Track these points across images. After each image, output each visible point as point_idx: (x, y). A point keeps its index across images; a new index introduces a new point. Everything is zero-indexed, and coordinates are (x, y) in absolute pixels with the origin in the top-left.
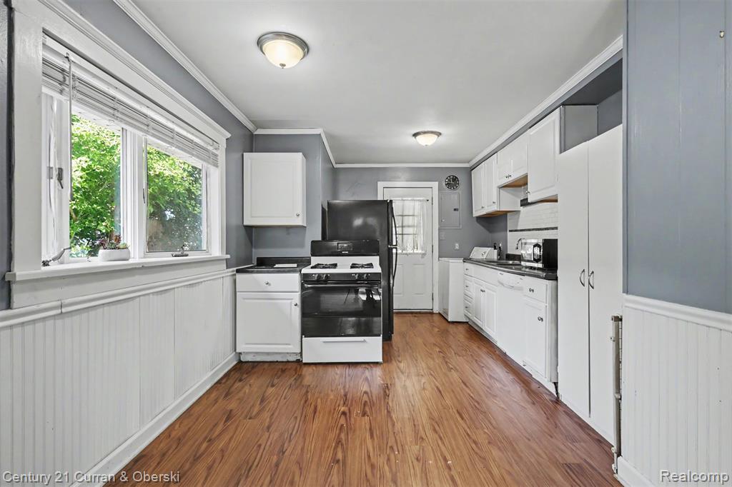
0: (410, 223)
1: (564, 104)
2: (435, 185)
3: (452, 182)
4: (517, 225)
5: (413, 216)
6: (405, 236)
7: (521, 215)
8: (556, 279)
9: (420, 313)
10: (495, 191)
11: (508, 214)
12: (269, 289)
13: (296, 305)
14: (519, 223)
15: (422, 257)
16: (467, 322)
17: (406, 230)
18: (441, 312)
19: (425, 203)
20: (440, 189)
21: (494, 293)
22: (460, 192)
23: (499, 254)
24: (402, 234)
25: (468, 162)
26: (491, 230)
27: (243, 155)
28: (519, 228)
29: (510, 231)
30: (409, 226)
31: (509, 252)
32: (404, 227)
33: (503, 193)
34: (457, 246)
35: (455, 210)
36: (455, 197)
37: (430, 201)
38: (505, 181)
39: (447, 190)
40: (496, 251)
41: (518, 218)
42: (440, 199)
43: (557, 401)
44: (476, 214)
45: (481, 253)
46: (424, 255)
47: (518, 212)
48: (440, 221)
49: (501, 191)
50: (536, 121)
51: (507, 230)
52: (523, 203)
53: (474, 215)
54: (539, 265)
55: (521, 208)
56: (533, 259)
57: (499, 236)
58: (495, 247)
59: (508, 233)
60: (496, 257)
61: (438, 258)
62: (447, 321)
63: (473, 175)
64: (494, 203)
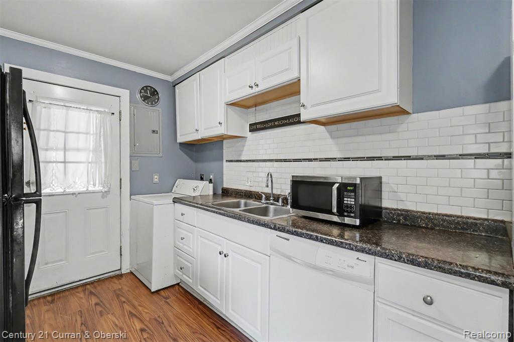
0: (81, 145)
2: (125, 94)
3: (150, 95)
4: (241, 155)
5: (87, 134)
6: (70, 166)
7: (248, 143)
9: (99, 280)
10: (223, 106)
11: (225, 141)
14: (244, 153)
15: (103, 197)
17: (71, 156)
18: (133, 270)
19: (109, 118)
20: (132, 100)
22: (160, 110)
23: (214, 189)
24: (65, 162)
25: (171, 74)
26: (196, 160)
28: (243, 158)
30: (78, 150)
31: (225, 186)
32: (69, 150)
33: (233, 111)
34: (156, 178)
35: (153, 132)
36: (155, 115)
37: (117, 114)
39: (143, 105)
40: (211, 185)
41: (244, 146)
42: (132, 116)
44: (180, 139)
46: (105, 194)
47: (244, 138)
48: (133, 145)
49: (228, 109)
51: (222, 160)
52: (255, 127)
53: (179, 141)
54: (347, 220)
55: (249, 135)
56: (335, 210)
57: (208, 167)
58: (211, 180)
59: (225, 163)
60: (211, 193)
61: (131, 196)
62: (151, 290)
63: (177, 91)
64: (220, 123)
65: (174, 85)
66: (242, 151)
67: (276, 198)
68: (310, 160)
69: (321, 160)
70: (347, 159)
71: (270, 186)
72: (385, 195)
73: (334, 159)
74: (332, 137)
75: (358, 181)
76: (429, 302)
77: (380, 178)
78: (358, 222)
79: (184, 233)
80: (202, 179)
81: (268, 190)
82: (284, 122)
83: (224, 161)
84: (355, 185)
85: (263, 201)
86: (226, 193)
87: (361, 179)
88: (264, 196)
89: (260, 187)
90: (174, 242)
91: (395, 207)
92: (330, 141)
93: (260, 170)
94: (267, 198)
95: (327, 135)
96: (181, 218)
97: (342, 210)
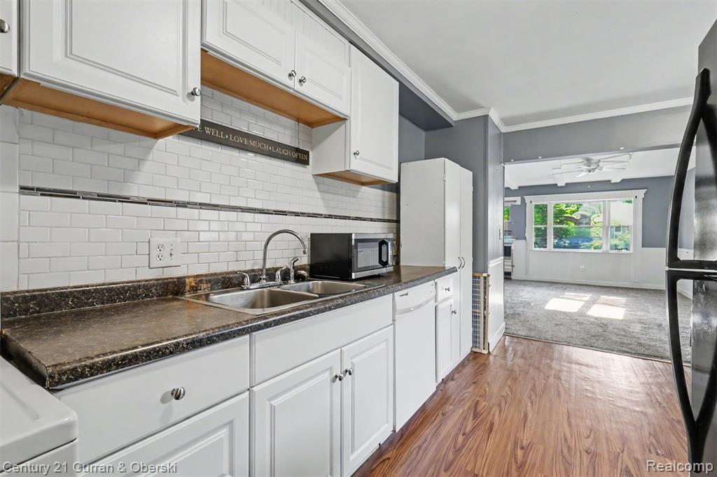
78: (392, 269)
93: (203, 226)
95: (315, 186)
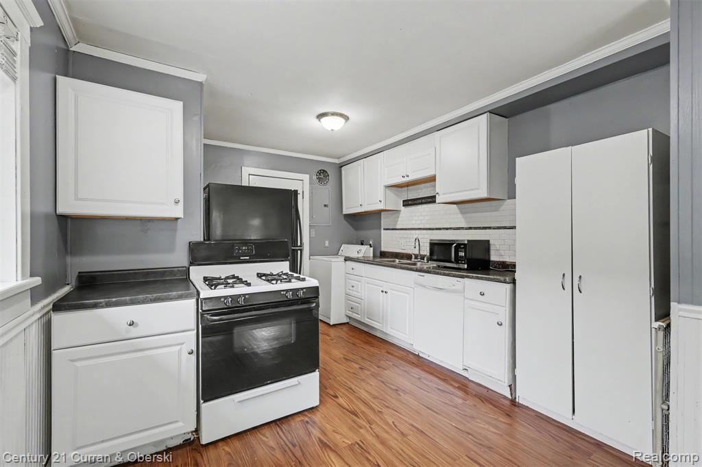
1: (490, 112)
2: (306, 177)
3: (322, 175)
4: (396, 224)
7: (402, 215)
8: (514, 282)
10: (383, 188)
11: (382, 213)
12: (134, 332)
13: (191, 353)
14: (399, 223)
16: (348, 323)
20: (311, 178)
21: (407, 295)
22: (330, 188)
23: (374, 252)
25: (339, 158)
26: (356, 228)
27: (55, 79)
28: (398, 227)
29: (384, 229)
31: (383, 249)
33: (388, 192)
34: (327, 243)
35: (325, 206)
36: (327, 191)
38: (399, 180)
39: (317, 185)
40: (372, 248)
41: (398, 217)
42: (311, 193)
43: (513, 402)
44: (345, 211)
45: (353, 250)
47: (398, 211)
48: (311, 217)
49: (387, 190)
50: (448, 125)
51: (380, 228)
52: (407, 203)
53: (344, 213)
54: (461, 266)
55: (403, 208)
56: (453, 260)
57: (368, 234)
58: (370, 245)
59: (383, 231)
60: (372, 255)
61: (310, 256)
62: (329, 324)
63: (343, 172)
64: (380, 201)
65: (341, 166)
66: (397, 221)
67: (423, 257)
68: (447, 229)
69: (455, 229)
70: (470, 228)
71: (417, 247)
72: (492, 252)
73: (462, 228)
74: (462, 213)
75: (466, 242)
76: (482, 294)
77: (489, 241)
78: (466, 266)
79: (354, 283)
80: (362, 244)
81: (417, 252)
82: (429, 200)
83: (382, 229)
84: (465, 244)
85: (413, 260)
86: (383, 254)
87: (468, 241)
88: (413, 256)
89: (410, 249)
90: (346, 290)
91: (498, 260)
92: (460, 216)
93: (409, 236)
94: (416, 258)
95: (458, 211)
96: (351, 272)
97: (458, 259)
